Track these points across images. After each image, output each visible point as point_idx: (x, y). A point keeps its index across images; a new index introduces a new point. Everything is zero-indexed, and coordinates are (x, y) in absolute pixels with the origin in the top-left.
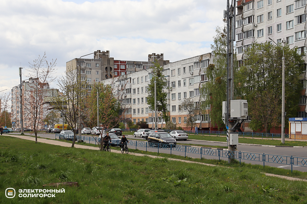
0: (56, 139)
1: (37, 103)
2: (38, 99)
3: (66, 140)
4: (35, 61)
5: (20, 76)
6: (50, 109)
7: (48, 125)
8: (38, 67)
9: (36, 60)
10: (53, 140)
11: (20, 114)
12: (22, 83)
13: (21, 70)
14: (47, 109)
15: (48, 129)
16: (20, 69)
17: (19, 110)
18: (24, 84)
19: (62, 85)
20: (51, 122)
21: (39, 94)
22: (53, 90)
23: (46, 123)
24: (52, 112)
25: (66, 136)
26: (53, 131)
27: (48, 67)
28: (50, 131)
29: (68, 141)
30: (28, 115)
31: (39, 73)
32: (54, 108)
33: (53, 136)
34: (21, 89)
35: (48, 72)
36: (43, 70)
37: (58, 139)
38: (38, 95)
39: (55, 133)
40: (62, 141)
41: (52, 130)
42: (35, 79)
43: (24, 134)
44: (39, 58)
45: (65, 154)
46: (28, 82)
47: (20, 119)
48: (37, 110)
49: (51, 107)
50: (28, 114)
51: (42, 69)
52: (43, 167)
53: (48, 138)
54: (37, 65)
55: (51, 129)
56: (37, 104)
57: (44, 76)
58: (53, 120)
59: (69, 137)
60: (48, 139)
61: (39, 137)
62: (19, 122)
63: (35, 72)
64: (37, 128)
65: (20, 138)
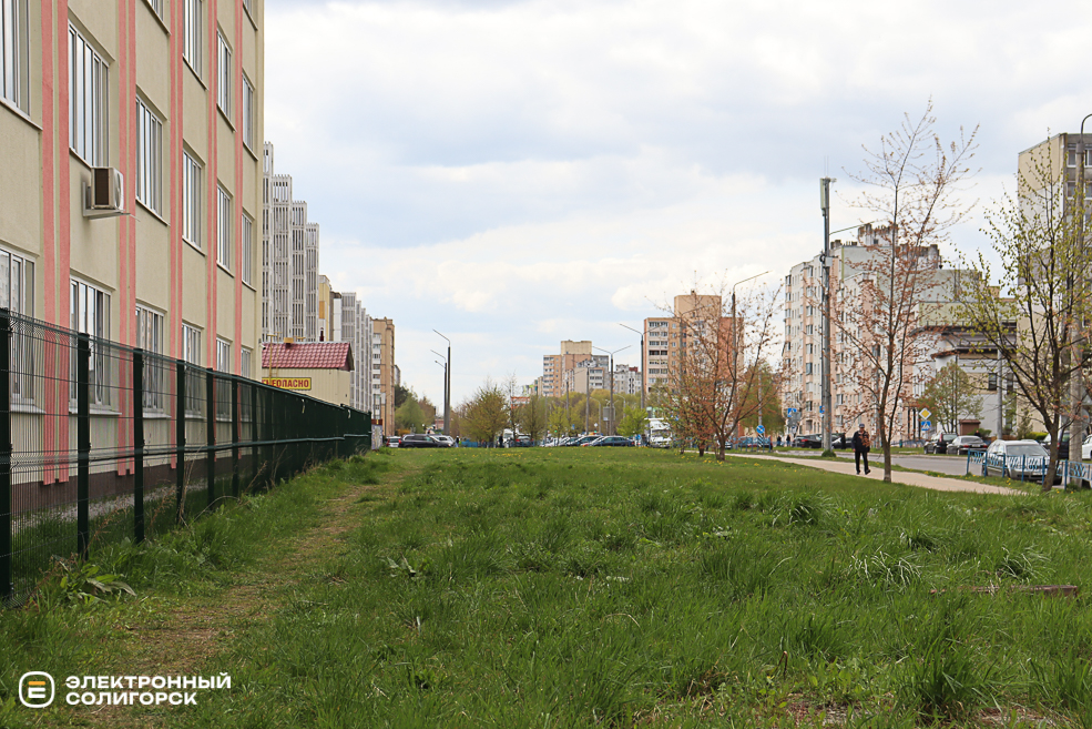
0: (968, 476)
1: (891, 315)
2: (895, 297)
3: (1013, 479)
4: (890, 138)
5: (825, 215)
6: (942, 355)
7: (933, 421)
8: (901, 162)
9: (894, 134)
10: (957, 477)
11: (817, 379)
12: (830, 246)
13: (827, 190)
14: (933, 356)
15: (936, 437)
16: (826, 182)
17: (817, 361)
18: (838, 252)
19: (1004, 230)
20: (946, 411)
21: (903, 278)
22: (957, 273)
23: (925, 414)
24: (954, 368)
25: (1014, 464)
26: (956, 449)
27: (941, 160)
28: (942, 448)
29: (1022, 485)
30: (854, 367)
31: (904, 190)
32: (962, 352)
33: (959, 465)
34: (827, 269)
35: (940, 182)
36: (921, 176)
37: (980, 474)
38: (896, 280)
39: (964, 453)
40: (994, 485)
41: (951, 442)
42: (884, 231)
43: (834, 455)
44: (906, 126)
45: (1014, 510)
46: (854, 244)
47: (817, 398)
48: (891, 343)
49: (949, 348)
50: (856, 360)
51: (918, 172)
52: (921, 542)
53: (935, 471)
54: (895, 157)
55: (945, 438)
56: (894, 319)
57: (923, 202)
58: (954, 404)
59: (1024, 467)
60: (935, 475)
61: (898, 468)
62: (816, 410)
63: (889, 184)
64: (892, 418)
65: (818, 469)
